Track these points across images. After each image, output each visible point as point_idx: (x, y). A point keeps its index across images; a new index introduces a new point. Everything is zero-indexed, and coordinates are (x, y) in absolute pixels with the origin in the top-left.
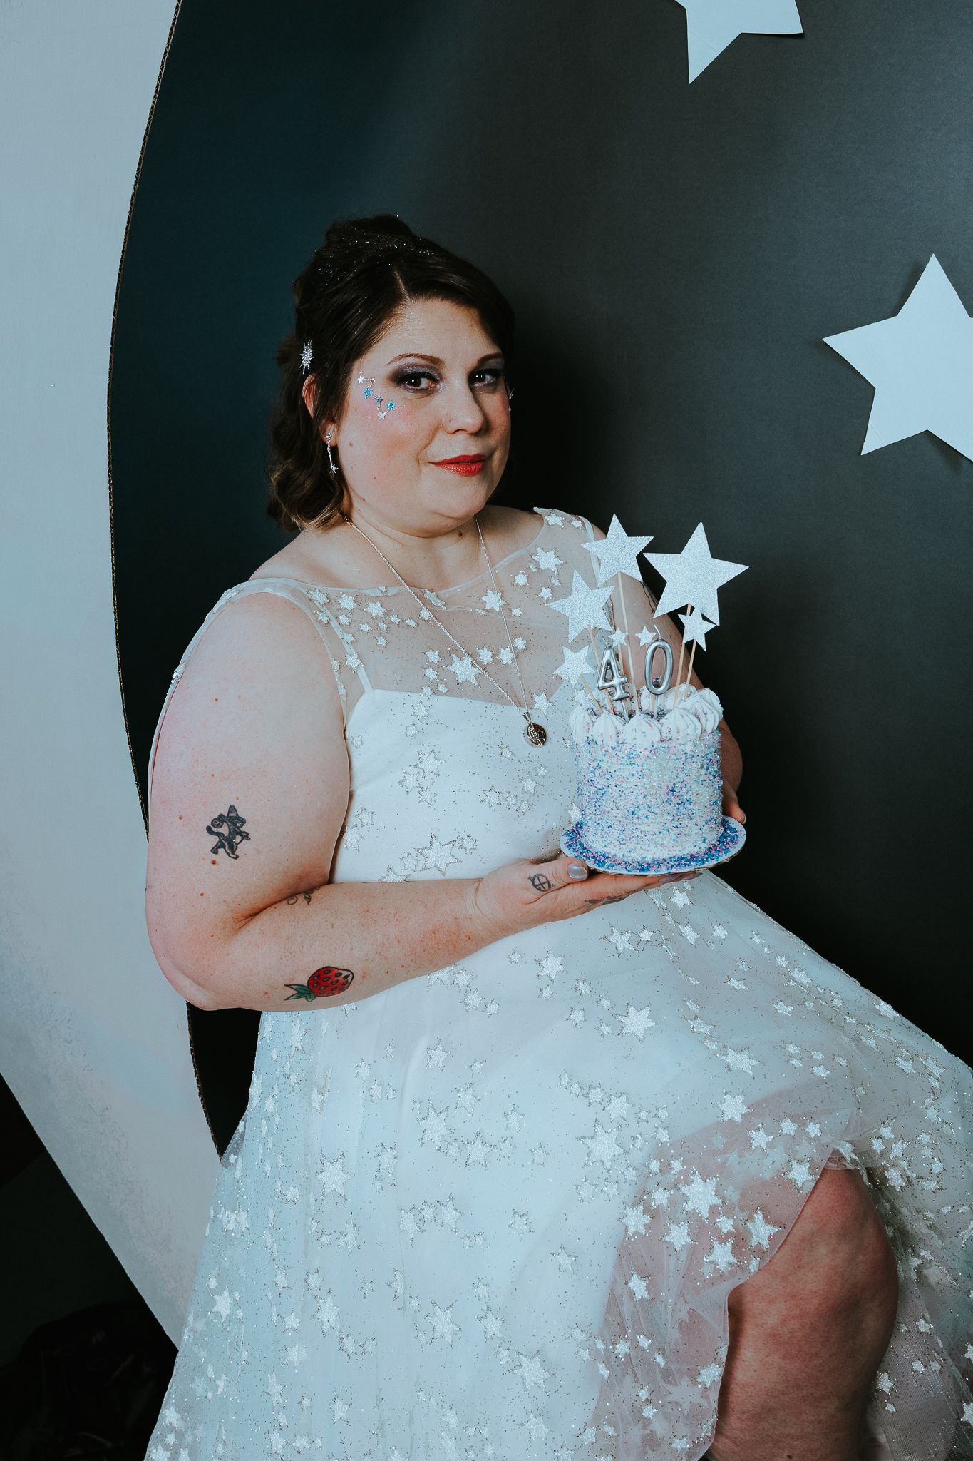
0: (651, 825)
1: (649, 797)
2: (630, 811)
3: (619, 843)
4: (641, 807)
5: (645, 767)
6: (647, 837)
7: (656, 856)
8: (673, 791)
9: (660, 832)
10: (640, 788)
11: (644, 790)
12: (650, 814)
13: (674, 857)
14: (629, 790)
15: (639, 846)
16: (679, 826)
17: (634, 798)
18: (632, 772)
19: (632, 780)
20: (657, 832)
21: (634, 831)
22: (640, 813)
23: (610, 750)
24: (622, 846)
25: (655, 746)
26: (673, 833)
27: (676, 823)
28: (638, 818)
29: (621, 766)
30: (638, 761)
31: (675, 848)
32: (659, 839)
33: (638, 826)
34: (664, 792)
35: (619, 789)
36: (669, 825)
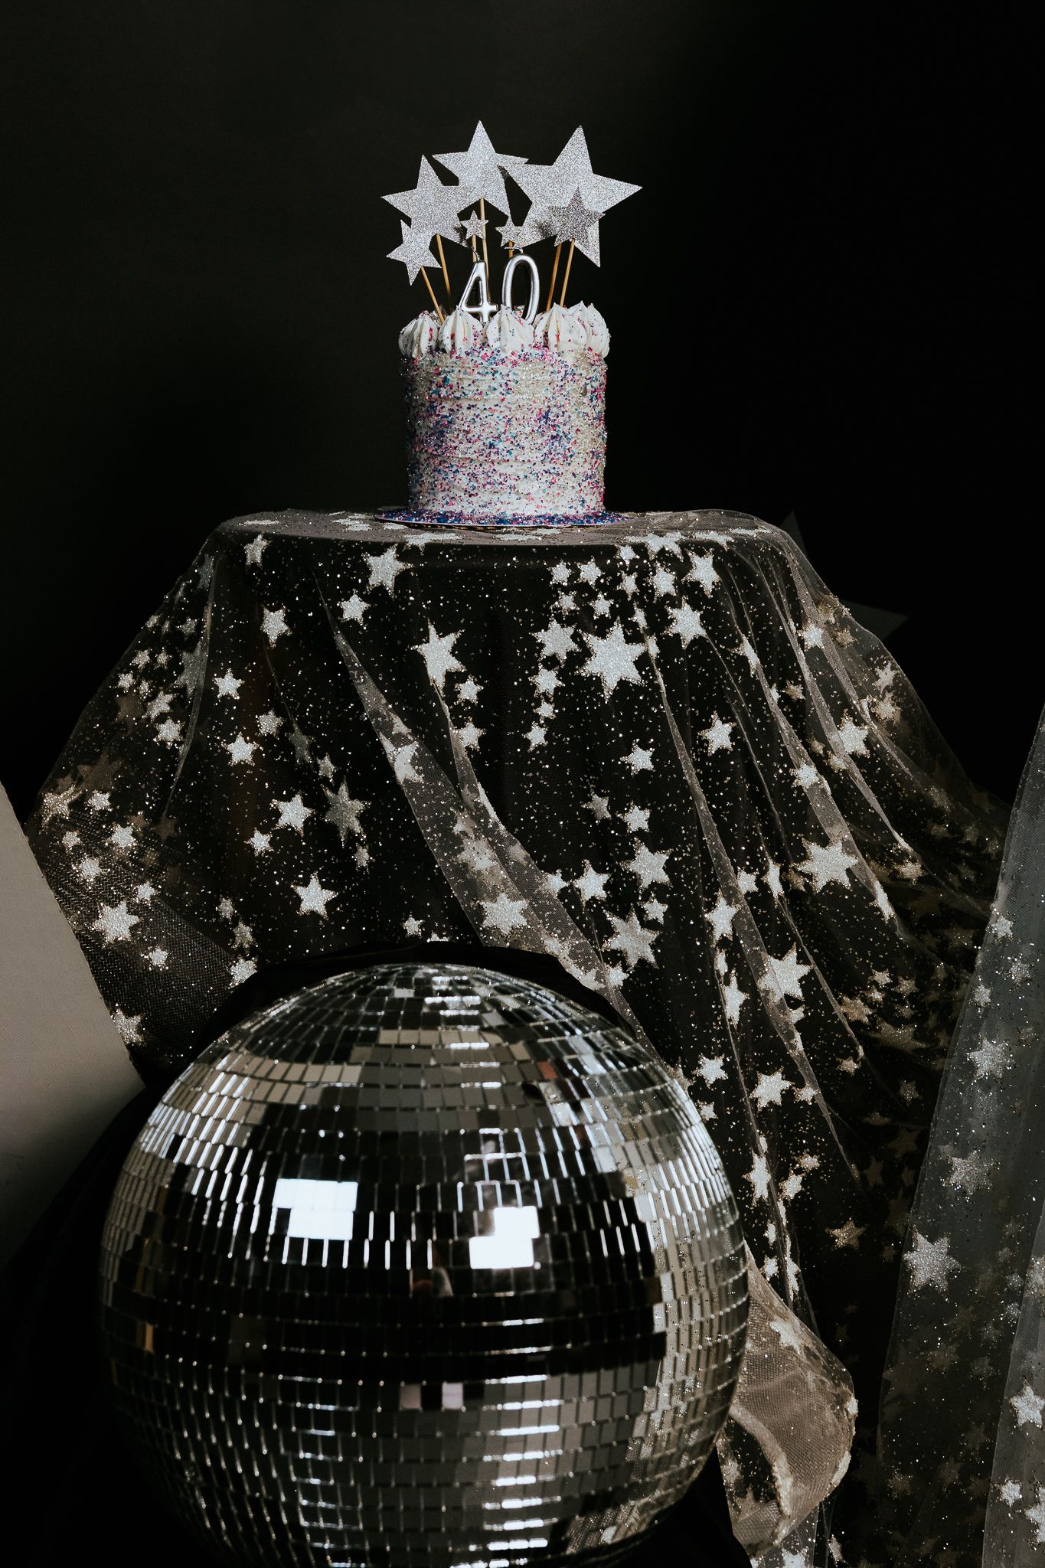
0: (515, 465)
1: (514, 421)
2: (487, 442)
3: (467, 495)
4: (503, 436)
5: (511, 377)
6: (508, 484)
7: (520, 512)
8: (546, 417)
9: (526, 477)
10: (503, 409)
11: (507, 413)
12: (514, 448)
13: (543, 516)
14: (488, 413)
15: (496, 497)
16: (552, 471)
17: (493, 424)
18: (494, 384)
19: (491, 396)
20: (522, 477)
21: (490, 474)
22: (500, 446)
23: (464, 355)
24: (473, 499)
25: (526, 351)
26: (544, 480)
27: (548, 466)
28: (497, 453)
29: (478, 377)
30: (501, 368)
31: (545, 503)
32: (523, 486)
33: (496, 467)
34: (534, 416)
35: (472, 412)
36: (539, 468)
